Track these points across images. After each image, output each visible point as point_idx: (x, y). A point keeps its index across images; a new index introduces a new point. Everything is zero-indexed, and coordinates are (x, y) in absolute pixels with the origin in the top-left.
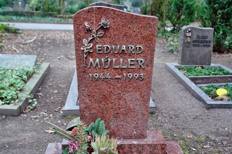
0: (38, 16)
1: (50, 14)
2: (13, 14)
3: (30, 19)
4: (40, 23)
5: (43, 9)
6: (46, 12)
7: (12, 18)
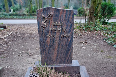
0: (27, 16)
1: (33, 14)
2: (15, 15)
3: (23, 17)
4: (28, 19)
5: (29, 12)
6: (31, 13)
7: (14, 18)
